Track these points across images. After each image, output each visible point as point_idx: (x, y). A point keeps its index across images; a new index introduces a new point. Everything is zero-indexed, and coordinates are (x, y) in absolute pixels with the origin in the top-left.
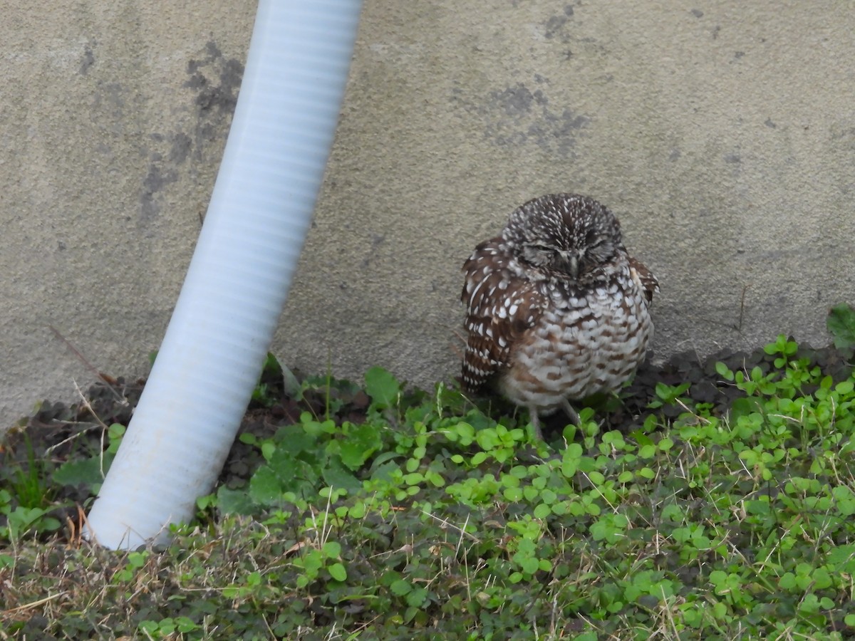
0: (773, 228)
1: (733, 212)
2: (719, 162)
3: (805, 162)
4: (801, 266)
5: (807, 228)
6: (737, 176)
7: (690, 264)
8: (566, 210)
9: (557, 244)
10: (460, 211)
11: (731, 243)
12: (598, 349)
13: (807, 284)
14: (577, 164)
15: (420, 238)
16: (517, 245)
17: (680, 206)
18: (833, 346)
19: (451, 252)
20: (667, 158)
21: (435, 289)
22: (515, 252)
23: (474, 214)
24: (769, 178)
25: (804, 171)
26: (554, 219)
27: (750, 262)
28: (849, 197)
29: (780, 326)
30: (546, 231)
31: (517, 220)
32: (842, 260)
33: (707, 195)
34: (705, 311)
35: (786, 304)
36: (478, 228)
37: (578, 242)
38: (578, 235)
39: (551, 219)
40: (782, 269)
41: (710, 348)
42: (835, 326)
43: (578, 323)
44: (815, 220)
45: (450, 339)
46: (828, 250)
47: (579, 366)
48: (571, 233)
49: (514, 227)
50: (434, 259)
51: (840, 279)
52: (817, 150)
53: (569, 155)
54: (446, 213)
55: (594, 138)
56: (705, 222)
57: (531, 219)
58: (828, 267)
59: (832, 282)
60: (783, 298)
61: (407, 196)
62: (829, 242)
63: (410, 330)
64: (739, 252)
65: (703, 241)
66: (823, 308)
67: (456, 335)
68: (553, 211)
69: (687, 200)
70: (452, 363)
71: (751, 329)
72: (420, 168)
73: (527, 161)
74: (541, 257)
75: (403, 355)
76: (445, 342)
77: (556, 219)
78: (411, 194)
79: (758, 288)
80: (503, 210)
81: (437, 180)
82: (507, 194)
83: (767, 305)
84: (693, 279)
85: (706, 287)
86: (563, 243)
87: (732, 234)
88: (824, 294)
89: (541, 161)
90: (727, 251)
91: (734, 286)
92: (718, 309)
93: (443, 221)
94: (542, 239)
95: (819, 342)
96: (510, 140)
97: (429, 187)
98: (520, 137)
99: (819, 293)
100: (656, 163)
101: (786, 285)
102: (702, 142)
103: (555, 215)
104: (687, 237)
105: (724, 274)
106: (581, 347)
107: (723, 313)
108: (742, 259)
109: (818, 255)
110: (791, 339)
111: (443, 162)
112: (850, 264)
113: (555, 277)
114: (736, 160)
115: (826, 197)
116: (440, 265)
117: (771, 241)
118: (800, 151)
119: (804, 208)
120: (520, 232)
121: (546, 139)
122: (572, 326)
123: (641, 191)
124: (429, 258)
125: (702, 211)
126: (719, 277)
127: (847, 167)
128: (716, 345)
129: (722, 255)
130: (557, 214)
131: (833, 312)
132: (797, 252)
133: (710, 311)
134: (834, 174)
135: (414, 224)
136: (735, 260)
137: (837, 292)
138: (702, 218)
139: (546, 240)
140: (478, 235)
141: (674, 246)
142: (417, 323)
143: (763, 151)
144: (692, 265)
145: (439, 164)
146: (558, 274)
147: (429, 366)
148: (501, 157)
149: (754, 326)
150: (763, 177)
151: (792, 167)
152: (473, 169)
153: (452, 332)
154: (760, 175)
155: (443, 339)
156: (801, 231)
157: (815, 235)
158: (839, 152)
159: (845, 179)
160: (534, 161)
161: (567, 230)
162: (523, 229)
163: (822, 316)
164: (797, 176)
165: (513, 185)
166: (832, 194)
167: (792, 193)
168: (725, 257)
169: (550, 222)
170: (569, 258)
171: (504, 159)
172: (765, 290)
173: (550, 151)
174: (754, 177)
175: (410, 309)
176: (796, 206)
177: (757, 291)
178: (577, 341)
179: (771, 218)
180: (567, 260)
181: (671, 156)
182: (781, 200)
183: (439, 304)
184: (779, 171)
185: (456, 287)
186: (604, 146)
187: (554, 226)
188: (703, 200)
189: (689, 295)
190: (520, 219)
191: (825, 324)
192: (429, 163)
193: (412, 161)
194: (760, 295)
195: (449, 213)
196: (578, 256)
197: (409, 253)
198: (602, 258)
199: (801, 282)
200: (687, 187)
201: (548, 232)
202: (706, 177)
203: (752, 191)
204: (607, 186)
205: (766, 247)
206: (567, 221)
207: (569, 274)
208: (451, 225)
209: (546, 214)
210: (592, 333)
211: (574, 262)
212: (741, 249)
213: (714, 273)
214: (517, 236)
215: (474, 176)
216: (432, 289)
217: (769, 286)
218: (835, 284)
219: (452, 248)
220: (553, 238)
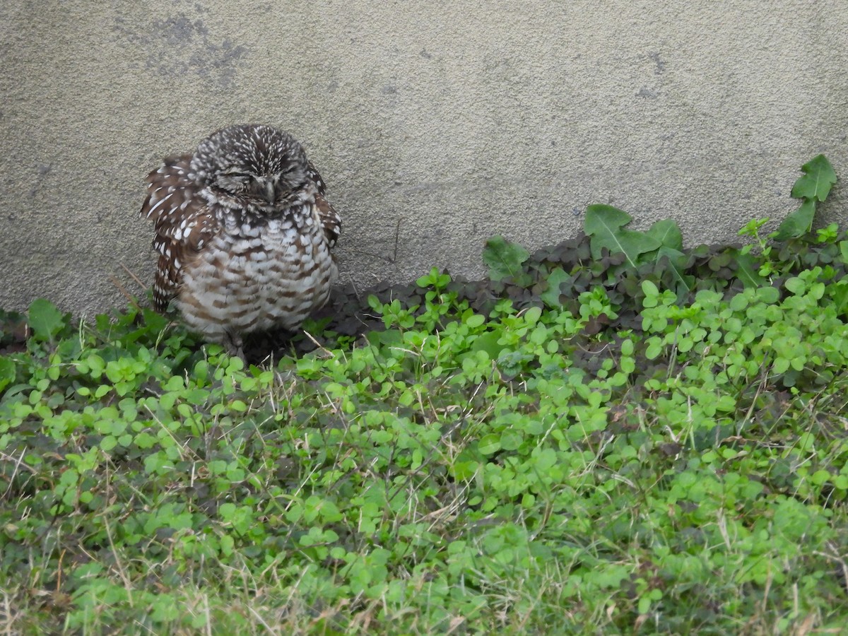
0: (429, 160)
1: (390, 144)
2: (375, 93)
3: (460, 93)
4: (456, 198)
5: (463, 160)
6: (393, 107)
7: (348, 196)
8: (258, 137)
9: (252, 170)
10: (124, 142)
11: (389, 175)
12: (266, 283)
13: (463, 217)
14: (238, 95)
15: (86, 169)
16: (209, 174)
17: (339, 138)
18: (488, 279)
19: (116, 183)
20: (326, 88)
21: (100, 221)
22: (207, 182)
23: (137, 144)
24: (425, 109)
25: (459, 103)
26: (248, 145)
27: (407, 194)
28: (503, 128)
29: (437, 259)
30: (241, 157)
31: (207, 150)
32: (497, 192)
33: (365, 126)
34: (363, 244)
35: (443, 236)
36: (141, 159)
37: (274, 166)
38: (273, 160)
39: (244, 146)
40: (438, 201)
41: (370, 281)
42: (491, 259)
43: (247, 253)
44: (470, 152)
45: (116, 270)
46: (483, 182)
47: (245, 297)
48: (266, 158)
49: (204, 156)
50: (100, 190)
51: (495, 212)
52: (471, 81)
53: (230, 86)
54: (110, 144)
55: (253, 69)
56: (362, 153)
57: (223, 147)
58: (483, 199)
59: (488, 215)
60: (440, 230)
61: (72, 126)
62: (484, 174)
63: (77, 262)
64: (396, 184)
65: (361, 173)
66: (480, 240)
67: (122, 267)
68: (245, 138)
69: (345, 131)
70: (118, 295)
71: (409, 262)
72: (85, 98)
73: (189, 91)
74: (237, 184)
75: (70, 287)
76: (111, 273)
77: (250, 145)
78: (76, 124)
79: (416, 220)
80: (167, 140)
81: (101, 110)
82: (169, 125)
83: (424, 238)
84: (352, 211)
85: (365, 220)
86: (259, 168)
87: (390, 166)
88: (479, 227)
89: (202, 92)
90: (385, 183)
91: (392, 218)
92: (377, 242)
93: (107, 151)
94: (237, 166)
95: (475, 274)
96: (172, 70)
97: (94, 117)
98: (181, 67)
99: (475, 226)
100: (314, 94)
101: (442, 218)
102: (360, 73)
103: (247, 141)
104: (345, 169)
105: (382, 206)
106: (248, 279)
107: (381, 245)
108: (400, 191)
109: (473, 187)
110: (446, 272)
111: (107, 92)
112: (505, 196)
113: (252, 205)
114: (392, 91)
115: (481, 129)
116: (105, 196)
117: (428, 173)
118: (455, 83)
119: (459, 139)
120: (212, 162)
121: (207, 69)
122: (240, 255)
123: (300, 122)
124: (94, 189)
125: (360, 142)
126: (378, 209)
127: (500, 98)
128: (375, 278)
129: (380, 188)
130: (250, 140)
131: (489, 245)
132: (453, 184)
133: (369, 244)
134: (488, 106)
135: (80, 155)
136: (393, 192)
137: (493, 224)
138: (360, 149)
139: (242, 166)
140: (142, 166)
141: (333, 178)
142: (84, 254)
143: (419, 82)
144: (351, 197)
145: (103, 94)
146: (253, 201)
147: (96, 298)
148: (163, 87)
149: (412, 258)
150: (419, 108)
151: (447, 98)
152: (136, 99)
153: (118, 263)
154: (417, 107)
155: (109, 271)
156: (456, 163)
157: (470, 167)
158: (493, 83)
159: (499, 110)
160: (196, 91)
161: (262, 155)
162: (216, 157)
163: (478, 248)
164: (452, 107)
165: (175, 116)
166: (487, 126)
167: (447, 125)
168: (383, 190)
169: (243, 148)
170: (265, 183)
171: (166, 89)
172: (422, 222)
173: (211, 81)
174: (410, 108)
175: (77, 241)
176: (451, 138)
177: (414, 223)
178: (244, 271)
179: (427, 150)
180: (263, 186)
181: (329, 87)
182: (437, 132)
183: (105, 236)
184: (435, 102)
185: (121, 218)
186: (263, 77)
187: (249, 152)
188: (361, 131)
189: (348, 227)
190: (210, 149)
191: (481, 257)
192: (93, 93)
193: (75, 91)
194: (418, 228)
195: (113, 144)
196: (273, 182)
197: (74, 184)
198: (296, 184)
199: (457, 214)
200: (345, 119)
201: (242, 158)
202: (363, 108)
203: (409, 123)
204: (267, 116)
205: (423, 179)
206: (260, 147)
207: (266, 201)
208: (116, 155)
209: (238, 141)
210: (260, 266)
211: (270, 187)
212: (398, 181)
213: (373, 205)
214: (209, 166)
215: (136, 106)
216: (97, 220)
217: (425, 218)
218: (490, 217)
219: (117, 179)
220: (248, 164)
